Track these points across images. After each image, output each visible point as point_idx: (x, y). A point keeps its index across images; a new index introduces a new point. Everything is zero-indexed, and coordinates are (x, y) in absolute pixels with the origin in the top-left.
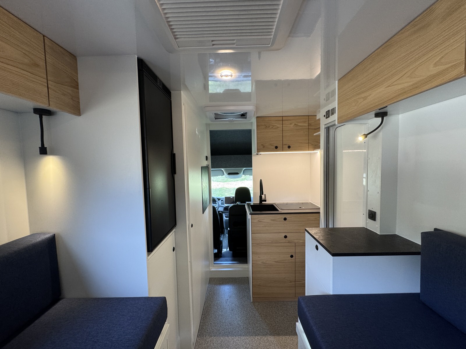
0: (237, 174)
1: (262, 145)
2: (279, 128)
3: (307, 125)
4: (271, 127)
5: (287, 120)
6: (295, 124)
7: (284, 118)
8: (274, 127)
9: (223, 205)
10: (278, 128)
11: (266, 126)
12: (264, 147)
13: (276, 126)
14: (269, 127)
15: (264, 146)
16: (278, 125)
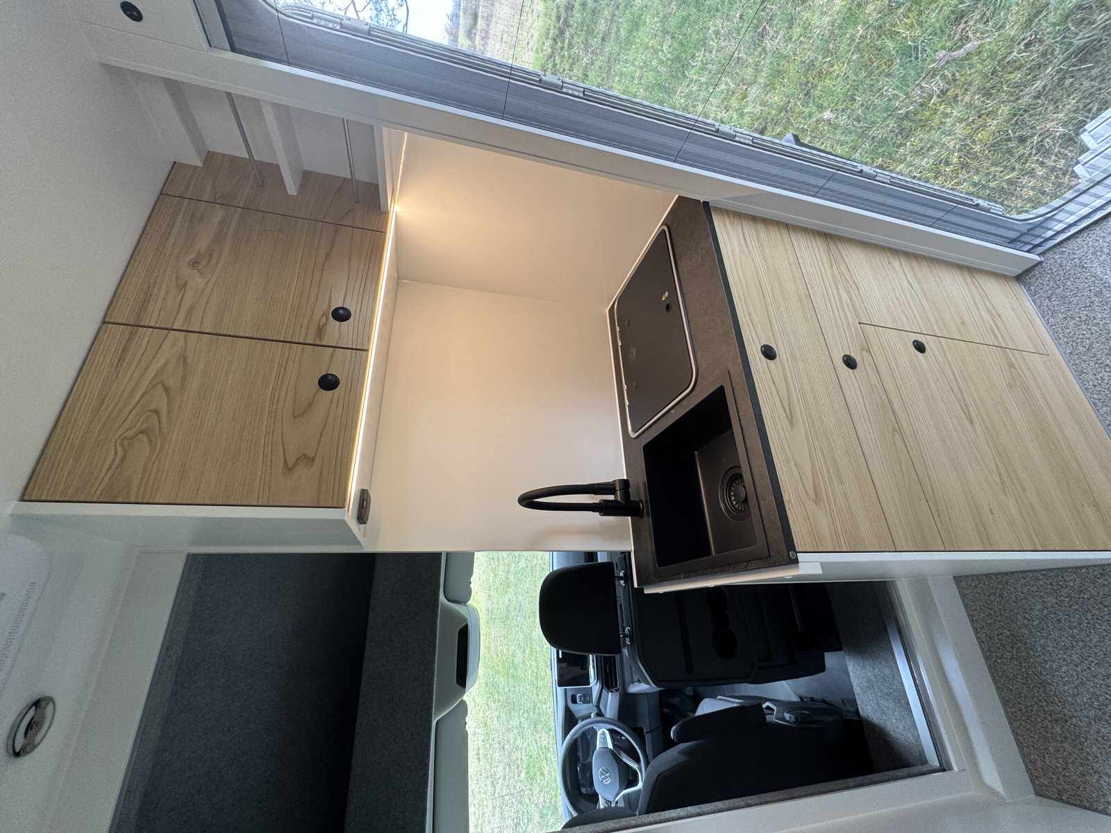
0: (464, 634)
1: (289, 470)
2: (190, 354)
3: (218, 213)
4: (160, 401)
5: (146, 301)
6: (194, 264)
7: (124, 313)
8: (171, 383)
9: (591, 696)
10: (183, 358)
11: (142, 432)
12: (313, 459)
13: (165, 364)
14: (156, 412)
15: (305, 456)
16: (167, 353)
